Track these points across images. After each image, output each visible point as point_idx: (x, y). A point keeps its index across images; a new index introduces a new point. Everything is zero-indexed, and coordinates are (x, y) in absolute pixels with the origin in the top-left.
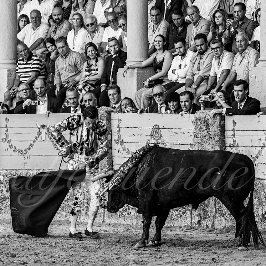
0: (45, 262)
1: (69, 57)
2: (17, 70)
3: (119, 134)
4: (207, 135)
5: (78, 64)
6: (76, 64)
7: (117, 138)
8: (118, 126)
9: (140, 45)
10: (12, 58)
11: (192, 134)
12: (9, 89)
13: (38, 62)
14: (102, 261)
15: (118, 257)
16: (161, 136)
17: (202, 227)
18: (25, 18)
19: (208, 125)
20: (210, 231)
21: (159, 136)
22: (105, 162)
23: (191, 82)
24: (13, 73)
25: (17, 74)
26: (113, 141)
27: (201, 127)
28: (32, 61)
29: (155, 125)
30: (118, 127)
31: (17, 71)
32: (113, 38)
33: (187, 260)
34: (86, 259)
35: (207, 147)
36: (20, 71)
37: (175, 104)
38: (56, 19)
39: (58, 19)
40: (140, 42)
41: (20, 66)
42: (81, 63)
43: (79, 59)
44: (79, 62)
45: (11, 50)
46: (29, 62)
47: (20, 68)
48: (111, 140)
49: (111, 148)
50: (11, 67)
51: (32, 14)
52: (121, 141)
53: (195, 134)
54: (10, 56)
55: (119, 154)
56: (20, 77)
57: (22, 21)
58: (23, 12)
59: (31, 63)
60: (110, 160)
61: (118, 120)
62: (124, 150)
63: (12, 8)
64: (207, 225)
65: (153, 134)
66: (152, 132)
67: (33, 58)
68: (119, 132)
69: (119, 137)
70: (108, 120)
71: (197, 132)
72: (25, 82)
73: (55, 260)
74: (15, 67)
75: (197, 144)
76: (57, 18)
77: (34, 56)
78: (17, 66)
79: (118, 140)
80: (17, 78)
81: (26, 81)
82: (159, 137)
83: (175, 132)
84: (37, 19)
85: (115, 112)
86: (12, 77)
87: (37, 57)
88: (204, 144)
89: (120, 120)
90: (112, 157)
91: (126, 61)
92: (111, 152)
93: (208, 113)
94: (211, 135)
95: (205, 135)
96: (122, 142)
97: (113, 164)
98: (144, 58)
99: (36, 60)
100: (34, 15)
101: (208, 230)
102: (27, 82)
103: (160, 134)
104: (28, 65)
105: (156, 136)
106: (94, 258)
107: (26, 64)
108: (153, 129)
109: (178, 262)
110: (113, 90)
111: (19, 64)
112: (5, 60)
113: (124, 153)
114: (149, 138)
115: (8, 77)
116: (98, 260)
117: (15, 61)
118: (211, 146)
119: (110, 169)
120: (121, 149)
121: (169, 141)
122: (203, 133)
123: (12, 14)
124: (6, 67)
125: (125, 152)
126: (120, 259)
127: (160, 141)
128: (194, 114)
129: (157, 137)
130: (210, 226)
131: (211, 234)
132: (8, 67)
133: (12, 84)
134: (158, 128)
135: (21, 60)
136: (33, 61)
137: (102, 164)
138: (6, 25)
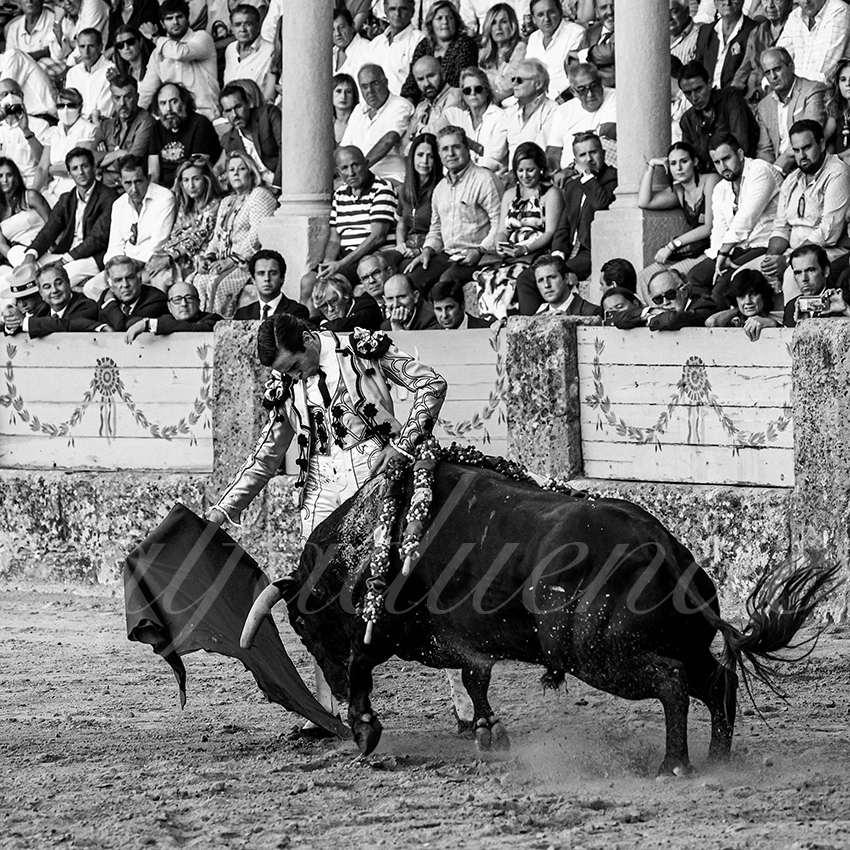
0: (409, 717)
1: (465, 180)
2: (334, 219)
3: (597, 383)
4: (826, 381)
5: (485, 202)
6: (479, 202)
7: (594, 393)
8: (596, 360)
9: (651, 148)
10: (320, 189)
11: (789, 380)
12: (314, 267)
13: (388, 198)
14: (555, 711)
15: (599, 701)
16: (707, 386)
17: (817, 622)
18: (345, 83)
19: (830, 355)
20: (838, 631)
21: (703, 386)
22: (563, 454)
23: (784, 244)
24: (324, 227)
25: (333, 229)
26: (583, 398)
27: (810, 361)
28: (372, 195)
29: (691, 358)
30: (596, 363)
31: (332, 222)
32: (587, 132)
33: (776, 709)
34: (513, 708)
35: (828, 414)
36: (340, 220)
37: (755, 300)
38: (426, 88)
39: (430, 86)
40: (650, 142)
41: (341, 209)
42: (492, 200)
43: (490, 190)
44: (489, 198)
45: (317, 167)
46: (364, 198)
47: (339, 214)
48: (578, 396)
49: (578, 417)
50: (318, 211)
51: (362, 75)
52: (603, 399)
53: (795, 379)
54: (314, 181)
55: (600, 434)
56: (340, 236)
57: (339, 91)
58: (343, 70)
59: (370, 201)
60: (575, 450)
61: (596, 346)
62: (612, 422)
63: (320, 59)
64: (829, 617)
65: (686, 380)
66: (683, 376)
67: (375, 186)
68: (598, 376)
69: (599, 388)
70: (569, 346)
71: (801, 376)
72: (353, 248)
73: (434, 712)
74: (327, 211)
75: (802, 405)
76: (427, 84)
77: (377, 181)
78: (334, 209)
79: (594, 397)
80: (333, 239)
81: (357, 246)
82: (701, 390)
83: (743, 376)
84: (377, 87)
85: (586, 325)
86: (321, 238)
87: (385, 184)
88: (820, 406)
89: (599, 346)
90: (581, 440)
91: (614, 192)
92: (577, 430)
93: (829, 324)
94: (837, 381)
95: (821, 381)
96: (607, 403)
97: (583, 460)
98: (662, 183)
99: (382, 192)
100: (367, 78)
101: (831, 629)
102: (360, 248)
103: (704, 382)
104: (362, 205)
105: (695, 385)
106: (535, 706)
107: (358, 202)
108: (687, 368)
109: (754, 714)
110: (547, 267)
111: (339, 203)
112: (302, 193)
113: (613, 430)
114: (677, 391)
115: (310, 237)
116: (545, 710)
117: (325, 196)
118: (837, 411)
119: (576, 473)
120: (604, 420)
121: (728, 400)
122: (817, 378)
123: (321, 74)
124: (303, 211)
125: (615, 428)
126: (601, 708)
127: (704, 399)
128: (793, 329)
129: (696, 389)
130: (837, 619)
131: (840, 638)
132: (310, 211)
133: (320, 254)
134: (700, 365)
135: (344, 193)
136: (376, 195)
137: (556, 461)
138: (305, 103)
